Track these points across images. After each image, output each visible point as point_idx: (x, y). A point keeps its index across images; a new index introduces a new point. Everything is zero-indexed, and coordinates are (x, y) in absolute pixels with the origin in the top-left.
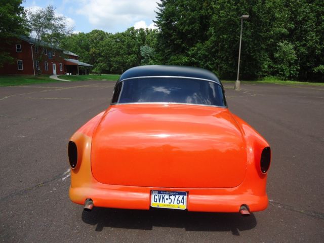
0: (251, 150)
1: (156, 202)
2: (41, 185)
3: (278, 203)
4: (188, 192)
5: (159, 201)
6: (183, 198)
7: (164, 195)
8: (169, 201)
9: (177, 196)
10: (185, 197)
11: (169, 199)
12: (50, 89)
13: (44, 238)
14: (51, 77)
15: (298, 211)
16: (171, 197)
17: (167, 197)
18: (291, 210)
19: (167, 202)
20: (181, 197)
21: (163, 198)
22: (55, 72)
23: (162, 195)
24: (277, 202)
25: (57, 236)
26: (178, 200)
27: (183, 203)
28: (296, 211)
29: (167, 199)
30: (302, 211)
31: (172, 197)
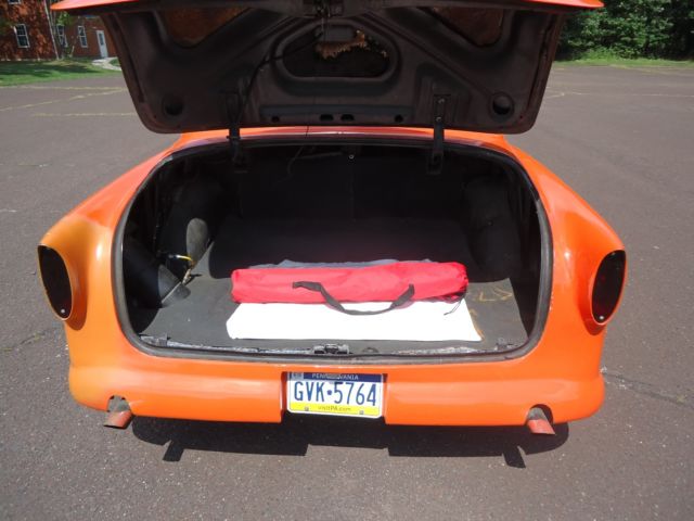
0: (567, 255)
1: (301, 399)
2: (36, 339)
3: (620, 377)
4: (385, 376)
5: (309, 398)
6: (373, 389)
7: (320, 382)
8: (336, 396)
9: (357, 385)
10: (379, 386)
11: (336, 391)
12: (90, 91)
13: (22, 488)
14: (96, 63)
15: (671, 400)
16: (339, 387)
17: (328, 386)
18: (653, 395)
19: (330, 400)
20: (368, 385)
21: (319, 389)
22: (103, 49)
23: (315, 382)
24: (617, 373)
25: (57, 483)
26: (358, 394)
27: (374, 401)
28: (666, 399)
29: (329, 393)
30: (681, 399)
31: (344, 387)
